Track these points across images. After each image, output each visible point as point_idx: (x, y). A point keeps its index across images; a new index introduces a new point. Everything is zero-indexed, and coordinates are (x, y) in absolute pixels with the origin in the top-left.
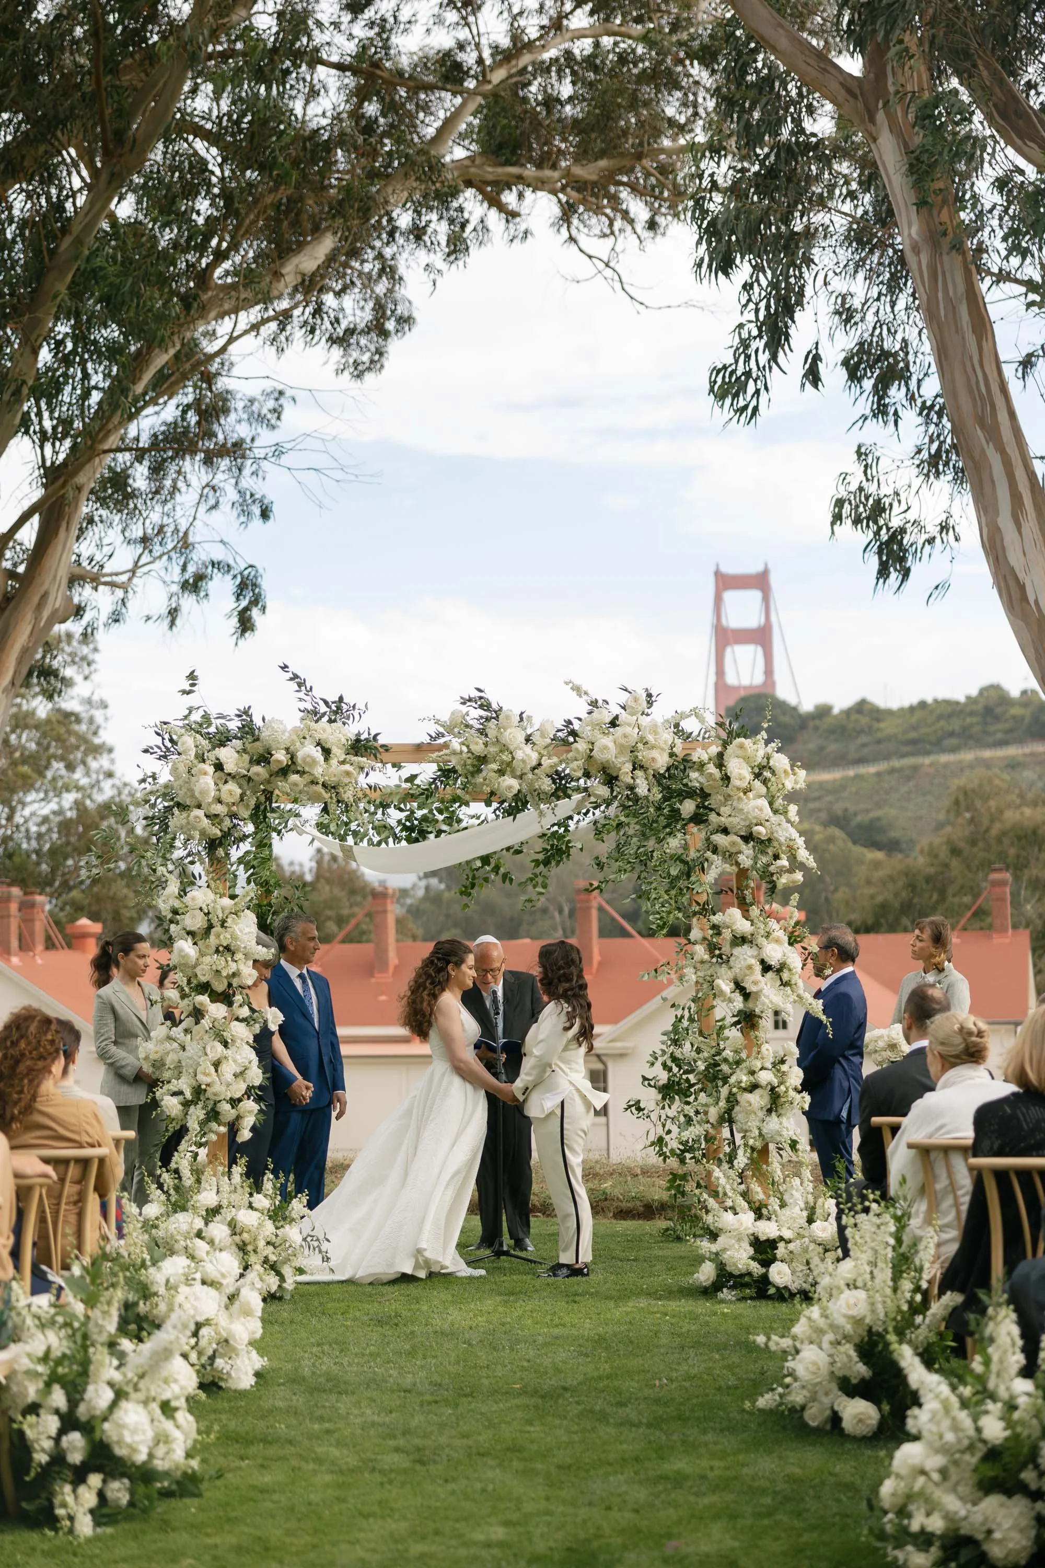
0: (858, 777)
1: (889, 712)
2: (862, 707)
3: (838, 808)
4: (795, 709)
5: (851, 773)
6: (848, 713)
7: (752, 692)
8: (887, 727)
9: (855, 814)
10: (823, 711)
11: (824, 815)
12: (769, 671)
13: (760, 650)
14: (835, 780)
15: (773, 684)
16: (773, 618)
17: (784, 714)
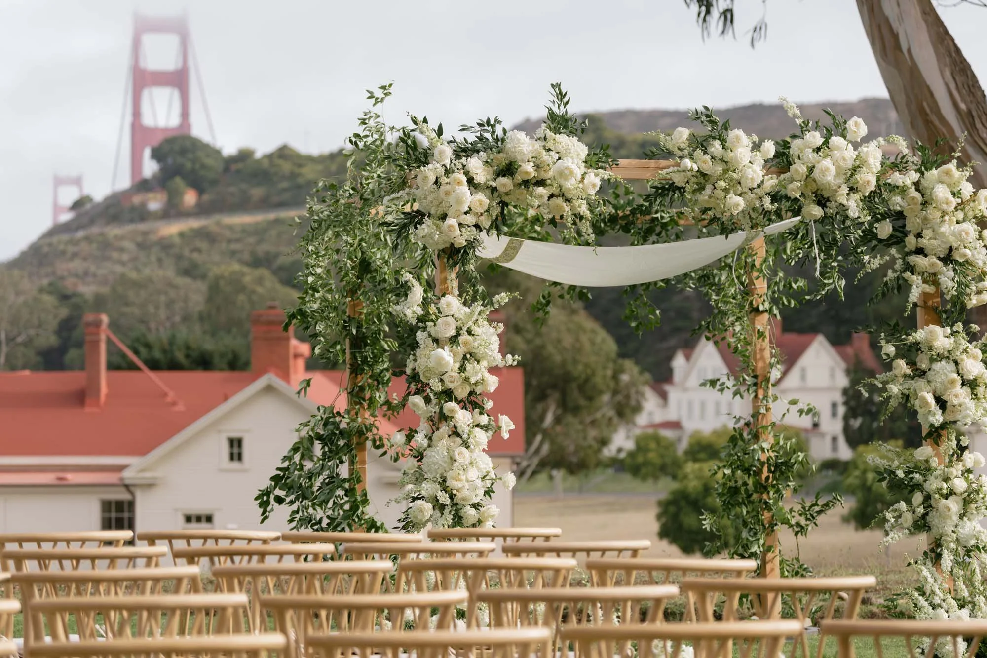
0: (277, 221)
1: (310, 159)
2: (284, 153)
3: (263, 248)
4: (218, 152)
5: (272, 216)
6: (270, 157)
7: (169, 135)
8: (308, 172)
9: (277, 255)
10: (244, 156)
11: (246, 256)
12: (185, 114)
13: (176, 94)
14: (257, 223)
15: (189, 126)
16: (191, 63)
17: (208, 156)
